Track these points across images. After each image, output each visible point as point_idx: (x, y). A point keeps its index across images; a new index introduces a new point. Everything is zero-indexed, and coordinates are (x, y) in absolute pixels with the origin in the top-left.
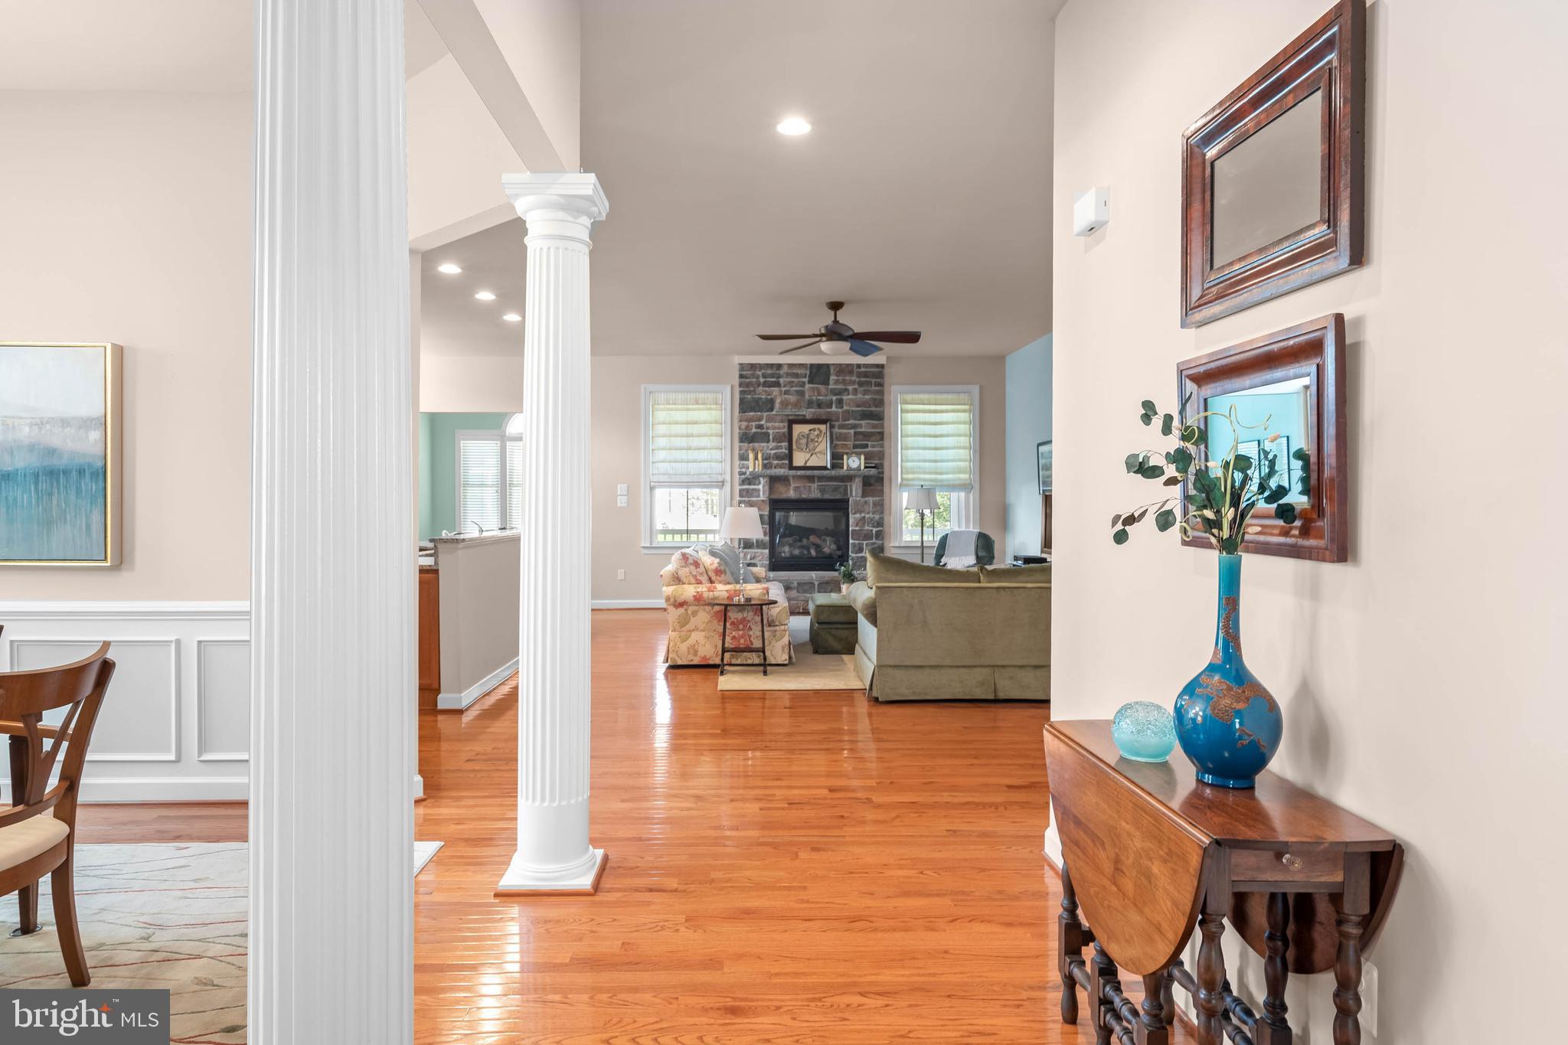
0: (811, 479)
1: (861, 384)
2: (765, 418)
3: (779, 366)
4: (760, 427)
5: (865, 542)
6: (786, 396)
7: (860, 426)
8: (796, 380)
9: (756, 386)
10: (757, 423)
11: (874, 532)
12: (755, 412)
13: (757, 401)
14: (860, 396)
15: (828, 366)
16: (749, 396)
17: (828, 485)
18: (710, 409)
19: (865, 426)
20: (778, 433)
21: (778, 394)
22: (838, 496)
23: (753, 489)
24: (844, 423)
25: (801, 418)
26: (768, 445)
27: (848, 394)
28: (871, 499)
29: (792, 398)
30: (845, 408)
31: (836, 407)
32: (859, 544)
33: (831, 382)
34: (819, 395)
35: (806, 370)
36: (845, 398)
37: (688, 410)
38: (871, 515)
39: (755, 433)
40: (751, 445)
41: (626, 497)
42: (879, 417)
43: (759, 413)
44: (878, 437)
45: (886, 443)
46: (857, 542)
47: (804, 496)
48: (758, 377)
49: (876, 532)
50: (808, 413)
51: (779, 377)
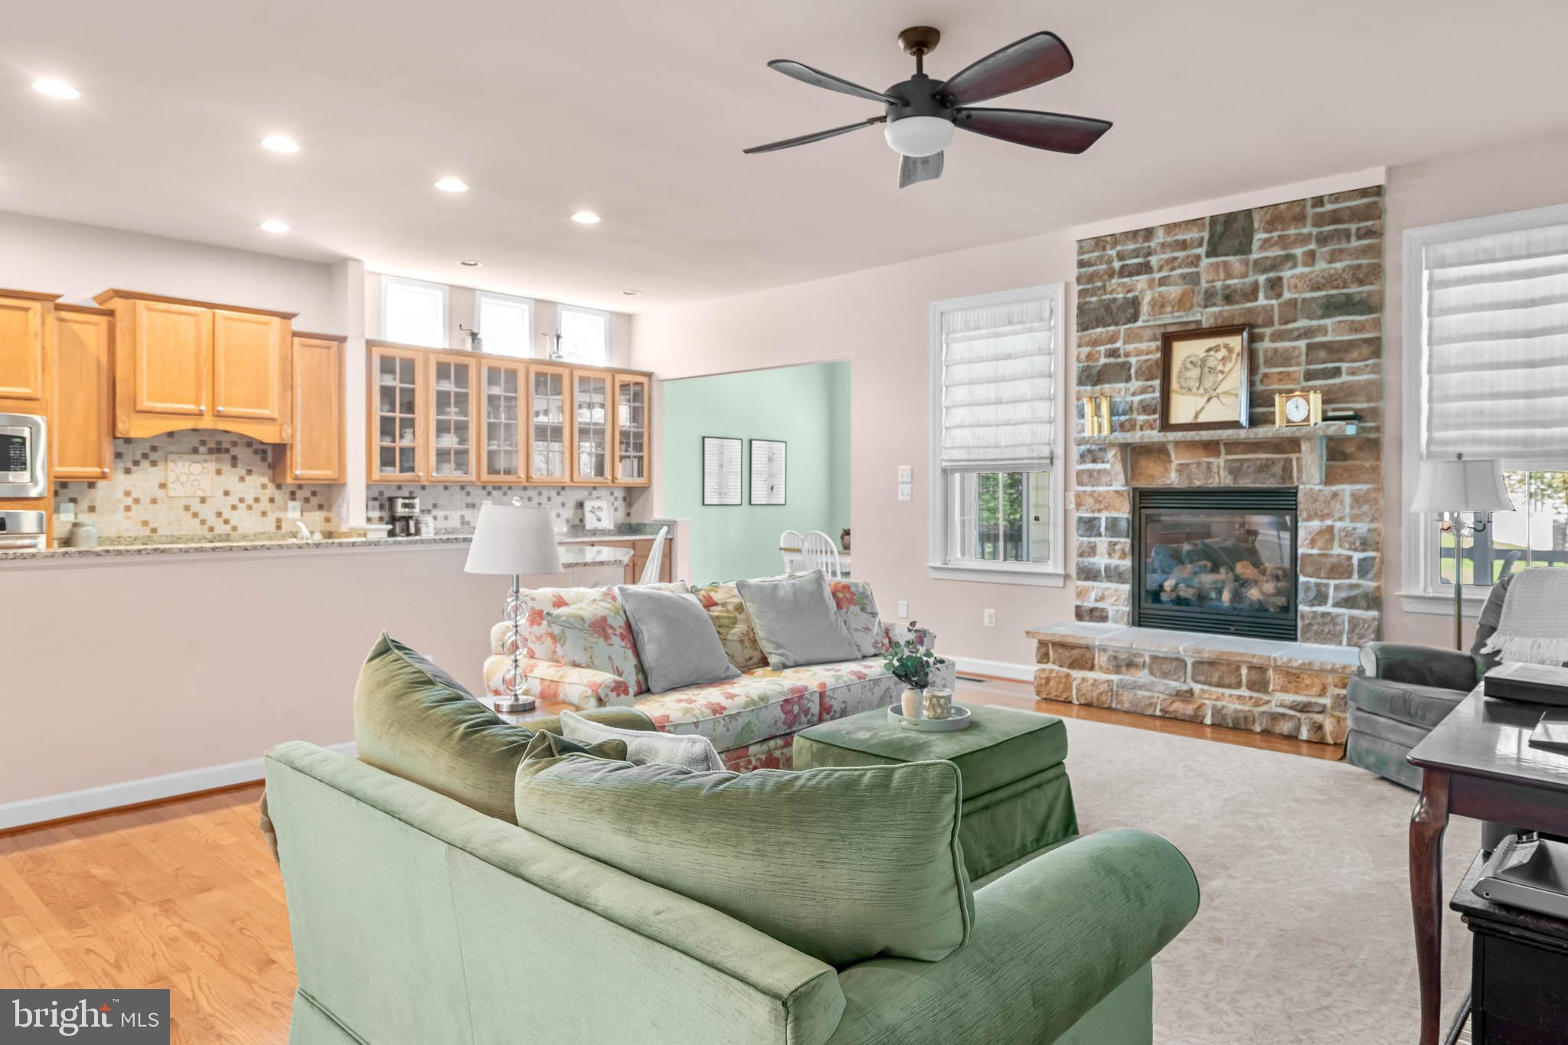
0: (1211, 447)
1: (1323, 240)
2: (1122, 335)
3: (1149, 233)
4: (1113, 353)
5: (1332, 583)
6: (1163, 289)
7: (1323, 330)
8: (1181, 254)
9: (1106, 277)
10: (1109, 346)
11: (1355, 561)
12: (1104, 326)
13: (1107, 306)
14: (1321, 265)
15: (1248, 213)
16: (1094, 299)
17: (1249, 460)
18: (1030, 330)
19: (1334, 330)
20: (1147, 361)
21: (1146, 287)
22: (1270, 484)
23: (1099, 471)
24: (1283, 327)
25: (1193, 327)
26: (1128, 385)
27: (1295, 266)
28: (1346, 489)
29: (1173, 291)
30: (1287, 295)
31: (1266, 298)
32: (1317, 585)
33: (1255, 245)
34: (1229, 276)
35: (1204, 231)
36: (1287, 274)
37: (997, 335)
38: (1347, 524)
39: (1105, 365)
40: (1098, 387)
41: (910, 486)
42: (1371, 306)
43: (1112, 328)
44: (1365, 350)
45: (1387, 361)
46: (1313, 580)
47: (1197, 483)
48: (1110, 261)
49: (1362, 561)
50: (1205, 317)
51: (1149, 254)
